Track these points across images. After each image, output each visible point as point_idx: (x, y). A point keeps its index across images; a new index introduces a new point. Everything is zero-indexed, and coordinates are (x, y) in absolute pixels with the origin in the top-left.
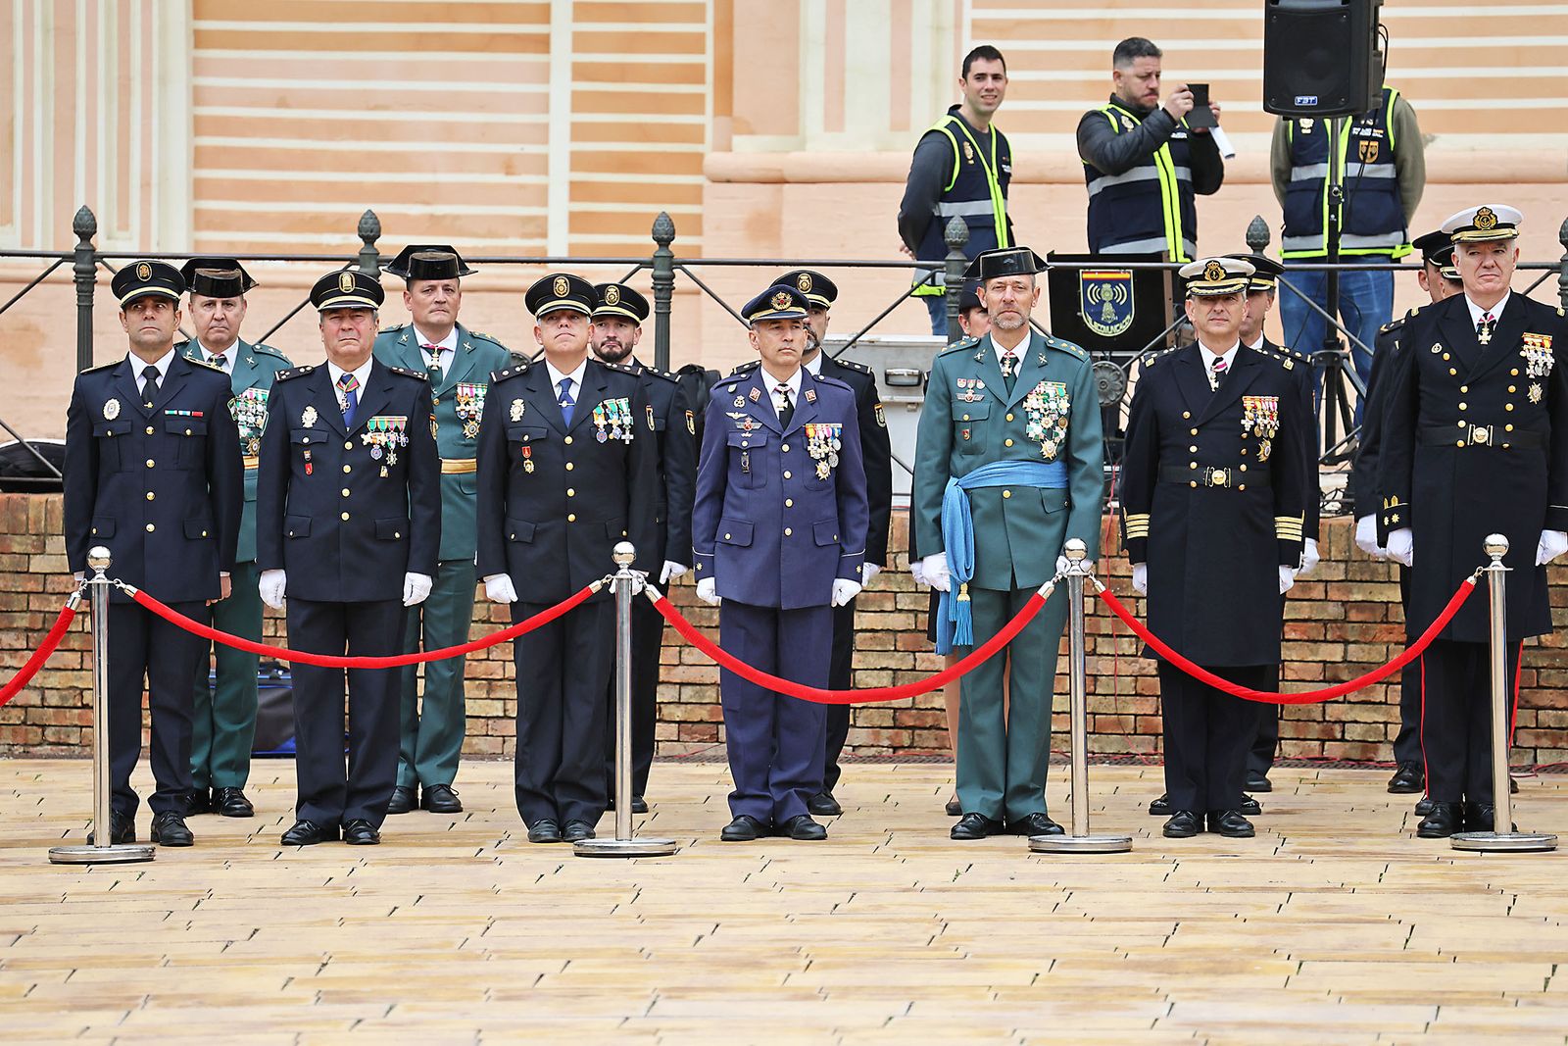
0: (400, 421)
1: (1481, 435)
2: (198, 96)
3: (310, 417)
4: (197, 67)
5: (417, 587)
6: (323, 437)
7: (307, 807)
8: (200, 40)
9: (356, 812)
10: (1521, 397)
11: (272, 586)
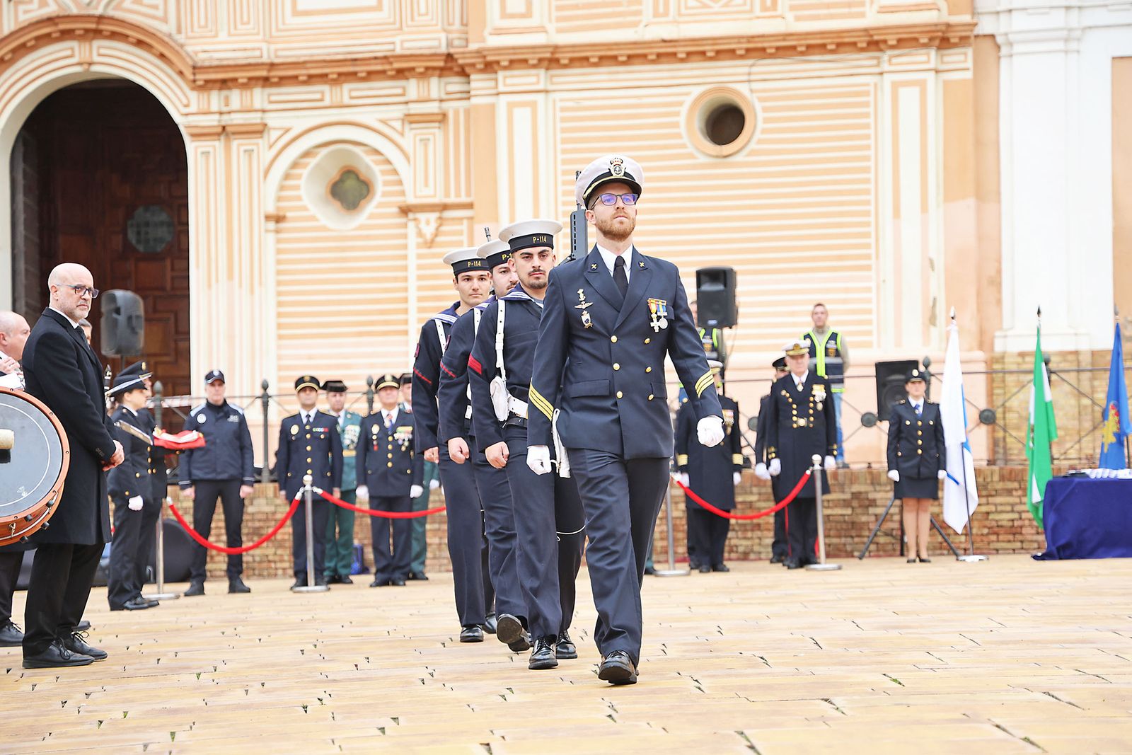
0: (410, 429)
1: (802, 422)
2: (279, 358)
3: (375, 429)
4: (279, 347)
5: (416, 491)
6: (380, 436)
7: (379, 575)
8: (280, 337)
9: (397, 575)
10: (815, 409)
11: (362, 493)
